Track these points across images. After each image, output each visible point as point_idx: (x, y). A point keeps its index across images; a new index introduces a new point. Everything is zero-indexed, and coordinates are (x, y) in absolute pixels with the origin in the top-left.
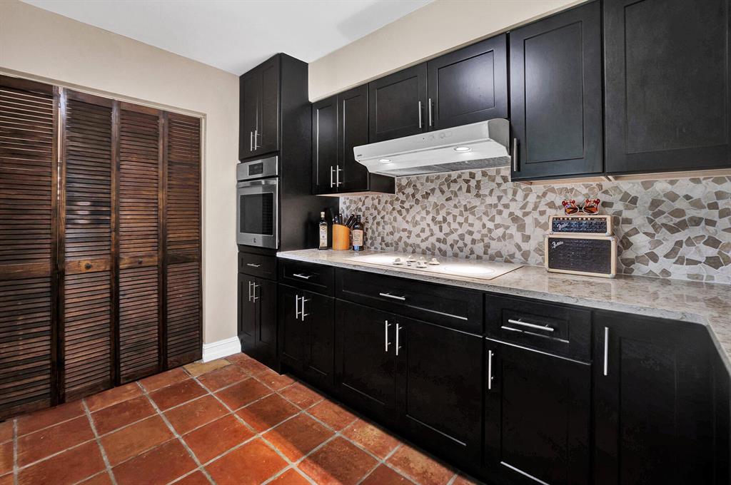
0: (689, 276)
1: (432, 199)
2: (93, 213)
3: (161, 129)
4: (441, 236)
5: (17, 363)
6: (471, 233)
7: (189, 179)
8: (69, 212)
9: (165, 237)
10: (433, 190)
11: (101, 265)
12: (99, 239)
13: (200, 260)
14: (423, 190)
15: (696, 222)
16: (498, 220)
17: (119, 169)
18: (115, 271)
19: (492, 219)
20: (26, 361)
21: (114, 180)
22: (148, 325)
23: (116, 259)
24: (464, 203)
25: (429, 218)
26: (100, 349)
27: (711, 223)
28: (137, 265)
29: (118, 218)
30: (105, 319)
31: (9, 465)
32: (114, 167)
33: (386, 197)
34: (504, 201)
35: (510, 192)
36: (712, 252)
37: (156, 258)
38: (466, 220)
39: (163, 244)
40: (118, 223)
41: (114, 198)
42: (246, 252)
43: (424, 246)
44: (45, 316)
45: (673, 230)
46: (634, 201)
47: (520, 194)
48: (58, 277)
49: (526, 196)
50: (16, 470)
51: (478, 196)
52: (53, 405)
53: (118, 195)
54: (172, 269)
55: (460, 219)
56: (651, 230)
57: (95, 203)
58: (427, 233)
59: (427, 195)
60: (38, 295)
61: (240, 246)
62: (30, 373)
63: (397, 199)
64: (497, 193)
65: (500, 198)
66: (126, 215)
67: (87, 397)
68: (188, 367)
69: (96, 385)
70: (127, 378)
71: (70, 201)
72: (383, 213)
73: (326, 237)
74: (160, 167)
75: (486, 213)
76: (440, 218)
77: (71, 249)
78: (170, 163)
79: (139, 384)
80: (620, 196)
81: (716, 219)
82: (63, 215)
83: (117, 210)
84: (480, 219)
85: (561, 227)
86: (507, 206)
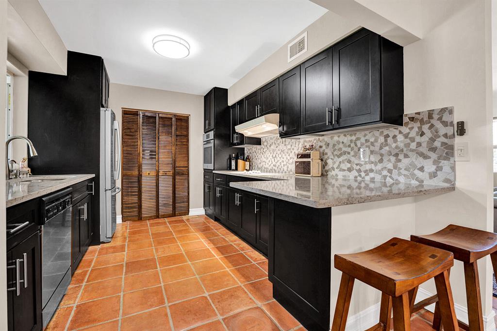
0: (343, 176)
1: (272, 147)
2: (150, 155)
3: (173, 122)
4: (274, 163)
5: (129, 204)
6: (283, 161)
7: (184, 142)
8: (143, 154)
9: (175, 165)
10: (272, 143)
11: (153, 173)
12: (152, 164)
13: (188, 174)
14: (270, 143)
15: (345, 153)
16: (291, 156)
17: (158, 139)
18: (157, 176)
19: (289, 155)
20: (132, 204)
21: (157, 143)
22: (169, 197)
23: (158, 172)
24: (281, 148)
25: (271, 155)
26: (153, 203)
27: (349, 153)
28: (165, 174)
29: (158, 157)
30: (154, 193)
31: (127, 229)
32: (157, 138)
33: (258, 146)
34: (293, 147)
35: (294, 143)
36: (349, 165)
37: (171, 173)
38: (282, 156)
39: (174, 168)
40: (158, 159)
41: (157, 150)
42: (206, 172)
43: (270, 168)
44: (136, 189)
45: (339, 157)
46: (328, 145)
47: (297, 143)
48: (140, 176)
49: (299, 144)
50: (128, 230)
51: (285, 145)
52: (139, 220)
53: (158, 149)
54: (177, 177)
55: (280, 156)
56: (333, 158)
57: (151, 151)
58: (271, 162)
59: (270, 146)
60: (134, 182)
61: (204, 169)
62: (132, 208)
63: (262, 148)
64: (291, 144)
65: (291, 145)
66: (161, 156)
67: (148, 220)
68: (183, 216)
69: (151, 216)
70: (162, 216)
71: (143, 151)
72: (258, 154)
73: (234, 165)
74: (173, 137)
75: (287, 153)
76: (274, 156)
77: (144, 167)
78: (177, 136)
79: (165, 219)
80: (324, 143)
81: (350, 151)
82: (141, 155)
83: (158, 154)
84: (286, 155)
85: (299, 156)
86: (293, 149)
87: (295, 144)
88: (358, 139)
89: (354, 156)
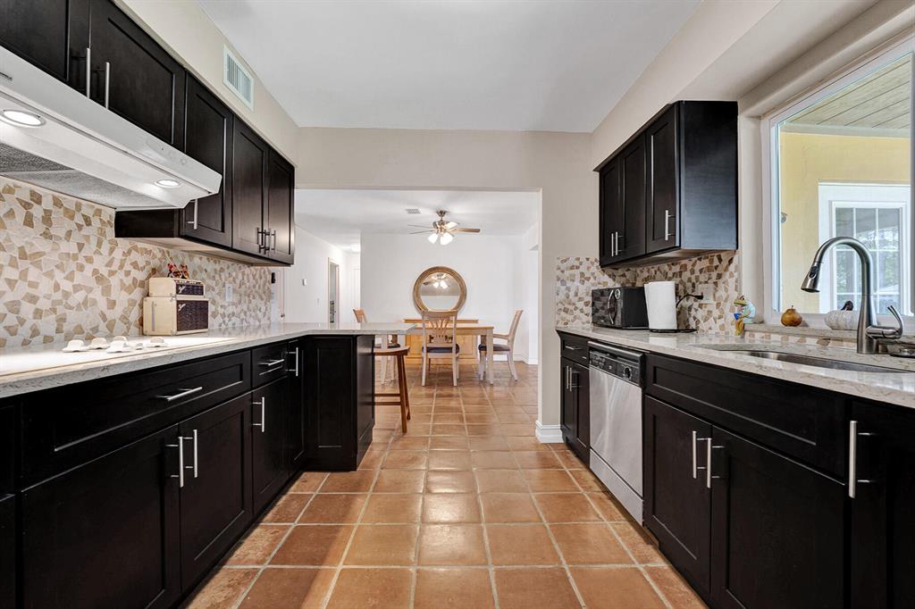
6: (32, 299)
16: (78, 278)
19: (70, 277)
24: (18, 243)
34: (86, 251)
35: (94, 241)
38: (24, 275)
47: (105, 247)
49: (112, 250)
51: (46, 235)
64: (77, 238)
65: (80, 246)
75: (60, 267)
84: (50, 274)
85: (181, 289)
86: (89, 260)
87: (99, 244)
88: (222, 270)
89: (219, 294)
